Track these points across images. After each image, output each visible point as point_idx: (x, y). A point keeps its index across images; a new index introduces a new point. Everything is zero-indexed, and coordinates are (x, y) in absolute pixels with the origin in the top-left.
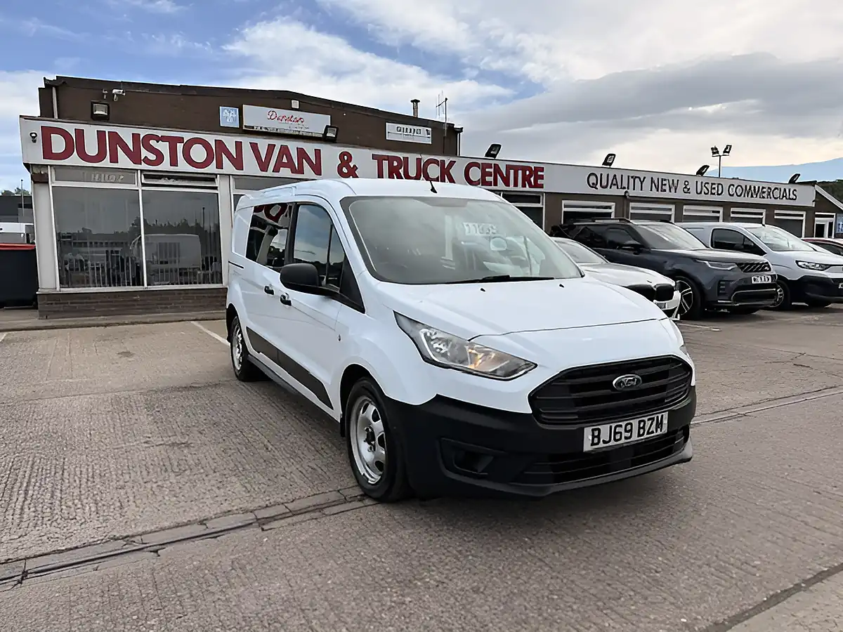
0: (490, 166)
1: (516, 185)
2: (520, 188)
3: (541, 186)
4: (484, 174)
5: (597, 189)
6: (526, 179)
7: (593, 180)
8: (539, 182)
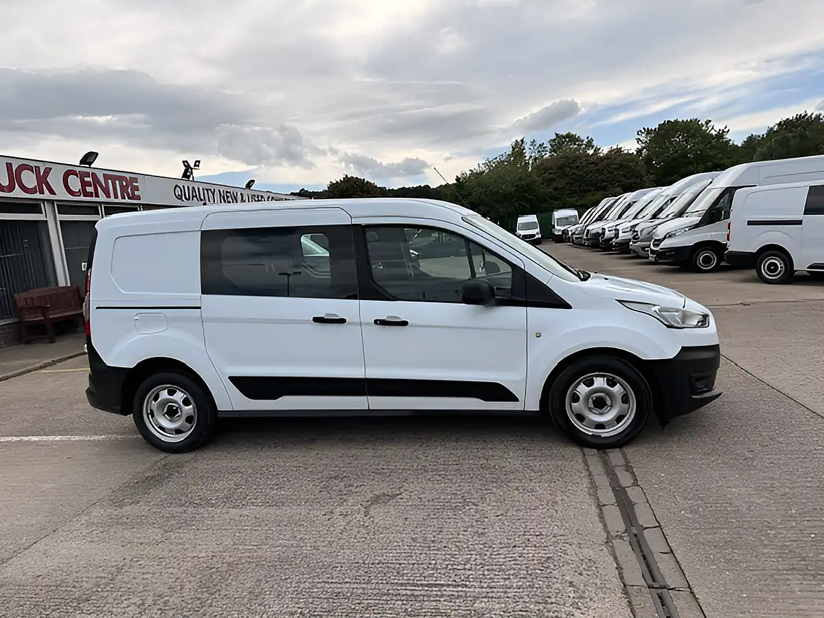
0: (87, 175)
1: (116, 197)
2: (120, 200)
3: (138, 198)
4: (84, 184)
5: (183, 200)
6: (123, 189)
7: (178, 192)
8: (136, 193)
